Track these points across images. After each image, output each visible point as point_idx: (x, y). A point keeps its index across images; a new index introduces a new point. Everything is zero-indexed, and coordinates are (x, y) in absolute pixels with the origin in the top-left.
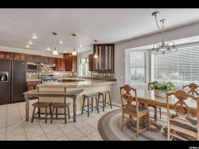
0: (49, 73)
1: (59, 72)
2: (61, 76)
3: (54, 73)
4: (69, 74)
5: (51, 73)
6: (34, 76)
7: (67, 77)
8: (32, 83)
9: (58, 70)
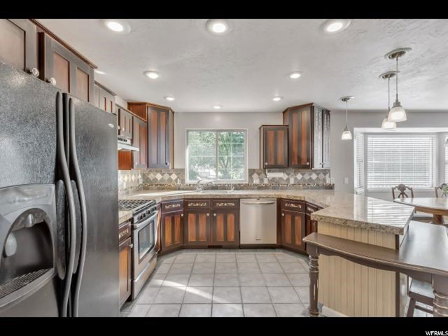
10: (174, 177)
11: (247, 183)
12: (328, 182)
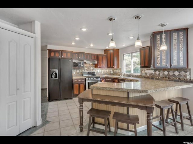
0: (91, 70)
1: (100, 69)
2: (102, 73)
3: (95, 70)
4: (109, 71)
5: (93, 70)
6: (78, 73)
7: (108, 75)
8: (77, 80)
9: (100, 68)
10: (119, 71)
11: (140, 75)
12: (188, 77)
